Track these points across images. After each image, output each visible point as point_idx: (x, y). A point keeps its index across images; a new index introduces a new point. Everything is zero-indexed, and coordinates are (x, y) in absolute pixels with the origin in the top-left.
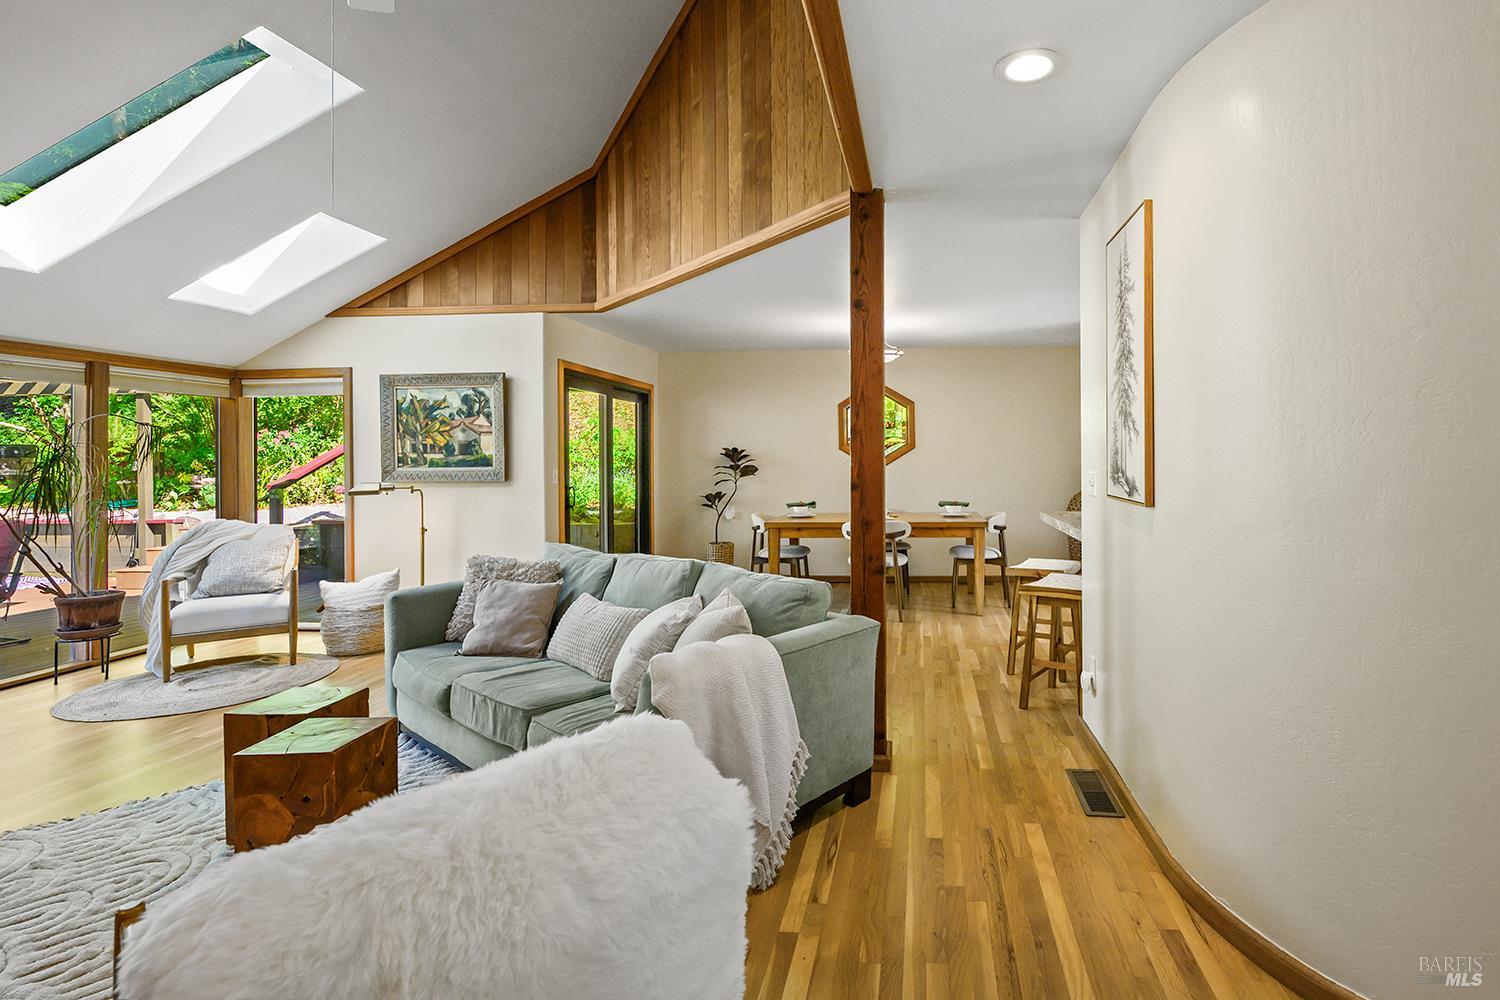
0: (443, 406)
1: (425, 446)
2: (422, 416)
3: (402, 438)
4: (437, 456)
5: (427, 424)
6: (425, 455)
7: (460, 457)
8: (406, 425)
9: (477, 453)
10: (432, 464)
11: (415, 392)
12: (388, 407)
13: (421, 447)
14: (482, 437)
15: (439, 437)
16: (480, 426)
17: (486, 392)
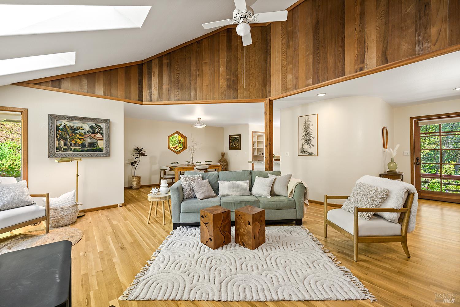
0: (80, 129)
1: (71, 144)
2: (70, 132)
3: (59, 140)
4: (77, 148)
5: (72, 135)
6: (71, 147)
7: (88, 148)
8: (62, 134)
9: (96, 147)
10: (75, 150)
11: (67, 123)
12: (52, 127)
13: (69, 144)
14: (99, 141)
15: (78, 141)
16: (98, 137)
17: (101, 126)
